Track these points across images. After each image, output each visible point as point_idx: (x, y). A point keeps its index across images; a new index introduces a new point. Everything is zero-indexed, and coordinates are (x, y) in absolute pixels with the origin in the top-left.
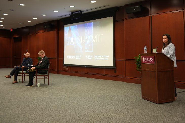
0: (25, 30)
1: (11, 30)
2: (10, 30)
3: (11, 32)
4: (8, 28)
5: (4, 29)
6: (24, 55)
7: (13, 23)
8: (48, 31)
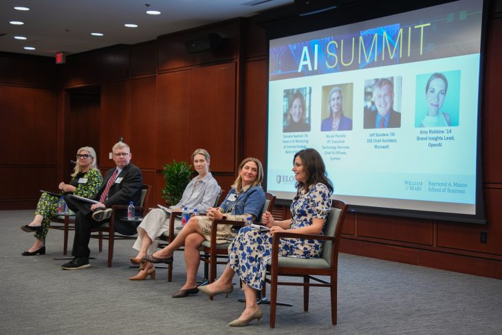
0: (113, 59)
1: (60, 60)
2: (54, 59)
3: (60, 65)
4: (47, 52)
5: (29, 56)
6: (110, 157)
7: (67, 31)
8: (203, 64)
